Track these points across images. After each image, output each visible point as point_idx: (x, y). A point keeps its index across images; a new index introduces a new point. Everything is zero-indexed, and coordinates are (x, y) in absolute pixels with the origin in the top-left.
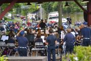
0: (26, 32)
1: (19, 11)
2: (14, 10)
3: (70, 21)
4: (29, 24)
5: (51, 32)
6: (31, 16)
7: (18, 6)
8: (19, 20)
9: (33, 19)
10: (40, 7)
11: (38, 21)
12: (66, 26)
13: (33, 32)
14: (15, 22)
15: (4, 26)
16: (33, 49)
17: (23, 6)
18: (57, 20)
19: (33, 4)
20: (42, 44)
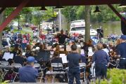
0: (38, 48)
2: (22, 18)
4: (42, 37)
5: (74, 48)
6: (45, 25)
7: (28, 12)
10: (58, 12)
12: (96, 41)
13: (49, 48)
14: (23, 34)
15: (8, 40)
16: (48, 72)
17: (34, 11)
18: (83, 32)
19: (49, 9)
20: (60, 65)
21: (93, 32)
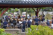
0: (13, 19)
1: (11, 11)
2: (9, 11)
3: (30, 16)
6: (15, 13)
7: (10, 9)
8: (11, 15)
9: (16, 14)
10: (19, 10)
11: (18, 15)
13: (16, 19)
14: (9, 16)
15: (4, 17)
16: (16, 26)
17: (12, 9)
18: (25, 15)
19: (16, 9)
20: (19, 24)
21: (28, 15)
